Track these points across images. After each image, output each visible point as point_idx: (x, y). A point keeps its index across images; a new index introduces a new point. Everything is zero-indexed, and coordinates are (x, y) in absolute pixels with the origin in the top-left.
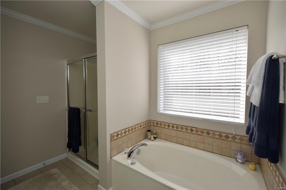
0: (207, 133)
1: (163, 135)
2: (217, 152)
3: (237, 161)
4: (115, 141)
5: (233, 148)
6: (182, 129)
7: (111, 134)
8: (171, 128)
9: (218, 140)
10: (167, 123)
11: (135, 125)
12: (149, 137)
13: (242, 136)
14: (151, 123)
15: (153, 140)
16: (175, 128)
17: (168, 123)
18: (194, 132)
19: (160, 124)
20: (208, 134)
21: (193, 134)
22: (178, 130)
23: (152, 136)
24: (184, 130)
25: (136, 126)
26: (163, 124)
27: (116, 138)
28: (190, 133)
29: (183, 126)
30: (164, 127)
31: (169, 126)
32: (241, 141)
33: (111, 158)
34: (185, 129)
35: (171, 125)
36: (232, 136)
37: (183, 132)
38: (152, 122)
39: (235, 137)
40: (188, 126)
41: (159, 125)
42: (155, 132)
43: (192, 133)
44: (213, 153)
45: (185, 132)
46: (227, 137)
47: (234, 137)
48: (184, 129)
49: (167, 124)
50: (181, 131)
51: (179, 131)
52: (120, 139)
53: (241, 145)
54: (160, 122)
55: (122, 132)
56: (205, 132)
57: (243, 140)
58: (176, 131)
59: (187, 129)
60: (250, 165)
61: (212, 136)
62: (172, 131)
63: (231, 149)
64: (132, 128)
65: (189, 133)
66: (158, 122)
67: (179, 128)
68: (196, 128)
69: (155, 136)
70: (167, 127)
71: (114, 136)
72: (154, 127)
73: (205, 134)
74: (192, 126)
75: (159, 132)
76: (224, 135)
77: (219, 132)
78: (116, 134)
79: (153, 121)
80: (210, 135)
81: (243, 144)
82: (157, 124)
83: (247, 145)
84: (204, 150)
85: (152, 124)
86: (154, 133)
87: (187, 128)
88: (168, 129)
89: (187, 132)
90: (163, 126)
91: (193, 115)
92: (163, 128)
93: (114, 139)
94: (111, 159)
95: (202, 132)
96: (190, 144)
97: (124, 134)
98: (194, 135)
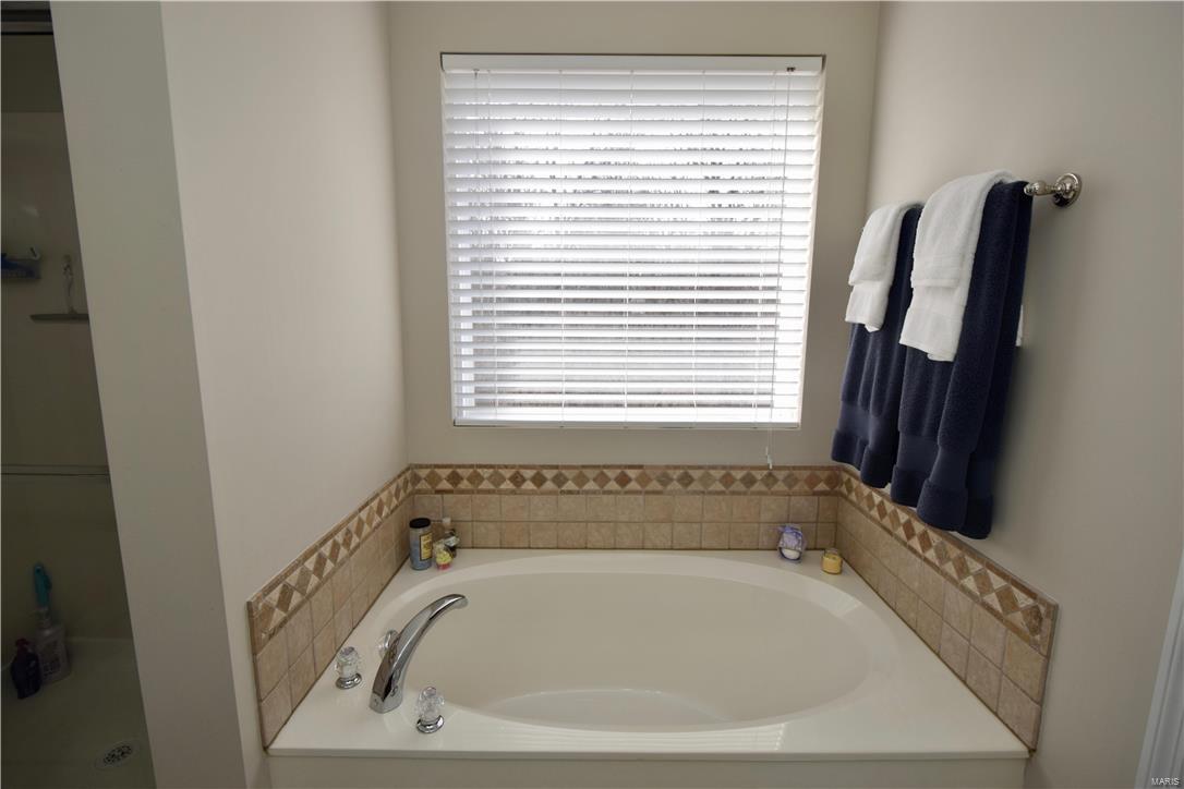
0: (680, 480)
1: (491, 526)
2: (715, 545)
3: (783, 556)
4: (275, 638)
5: (766, 517)
6: (581, 480)
7: (249, 604)
8: (528, 485)
9: (721, 497)
10: (506, 467)
11: (360, 510)
12: (425, 553)
13: (794, 468)
14: (416, 479)
15: (446, 566)
16: (549, 485)
17: (513, 467)
18: (633, 485)
19: (468, 479)
20: (686, 481)
21: (627, 496)
22: (563, 492)
23: (439, 546)
24: (591, 486)
25: (363, 515)
26: (486, 476)
27: (278, 615)
28: (617, 493)
29: (584, 467)
30: (492, 487)
31: (519, 479)
32: (790, 486)
33: (265, 748)
34: (595, 480)
35: (529, 474)
36: (765, 472)
37: (587, 492)
38: (423, 473)
39: (773, 477)
40: (605, 467)
41: (464, 485)
42: (447, 521)
43: (626, 493)
44: (705, 549)
45: (594, 492)
46: (749, 481)
47: (770, 478)
48: (588, 480)
49: (508, 474)
50: (578, 493)
51: (570, 492)
52: (298, 614)
53: (789, 500)
54: (471, 466)
55: (308, 571)
56: (675, 477)
57: (796, 480)
58: (554, 497)
59: (602, 479)
60: (826, 559)
61: (701, 488)
62: (536, 499)
63: (759, 523)
64: (348, 532)
65: (610, 492)
66: (459, 471)
67: (566, 480)
68: (640, 467)
69: (452, 541)
70: (507, 485)
71: (269, 610)
72: (439, 496)
73: (675, 486)
74: (624, 463)
75: (469, 518)
76: (738, 475)
77: (724, 468)
78: (275, 595)
79: (427, 467)
80: (693, 487)
81: (795, 494)
82: (455, 478)
83: (806, 494)
84: (672, 549)
85: (423, 485)
86: (444, 528)
87: (602, 473)
88: (513, 492)
89: (605, 493)
90: (485, 485)
91: (626, 415)
92: (489, 492)
93: (271, 627)
94: (267, 753)
95: (665, 480)
96: (618, 539)
97: (314, 580)
98: (632, 497)
